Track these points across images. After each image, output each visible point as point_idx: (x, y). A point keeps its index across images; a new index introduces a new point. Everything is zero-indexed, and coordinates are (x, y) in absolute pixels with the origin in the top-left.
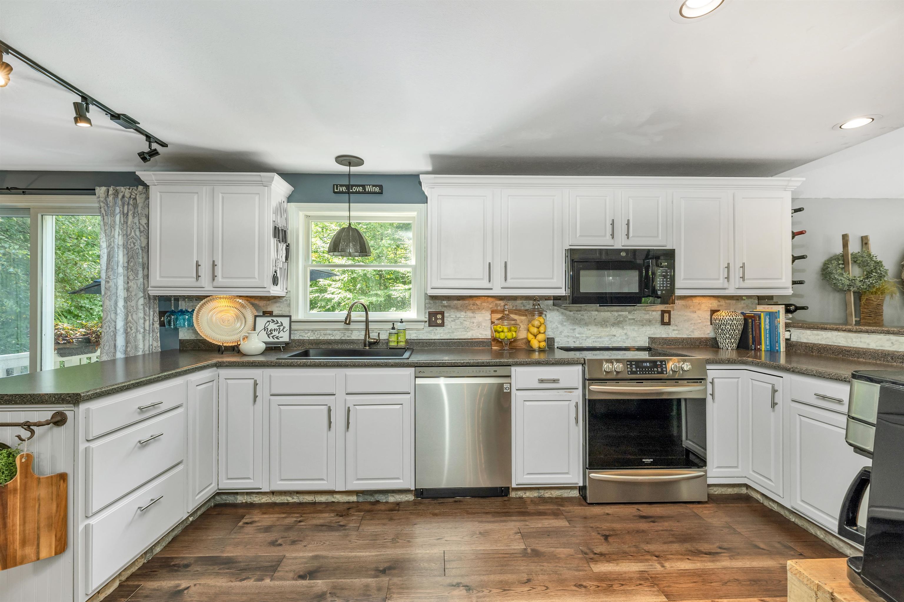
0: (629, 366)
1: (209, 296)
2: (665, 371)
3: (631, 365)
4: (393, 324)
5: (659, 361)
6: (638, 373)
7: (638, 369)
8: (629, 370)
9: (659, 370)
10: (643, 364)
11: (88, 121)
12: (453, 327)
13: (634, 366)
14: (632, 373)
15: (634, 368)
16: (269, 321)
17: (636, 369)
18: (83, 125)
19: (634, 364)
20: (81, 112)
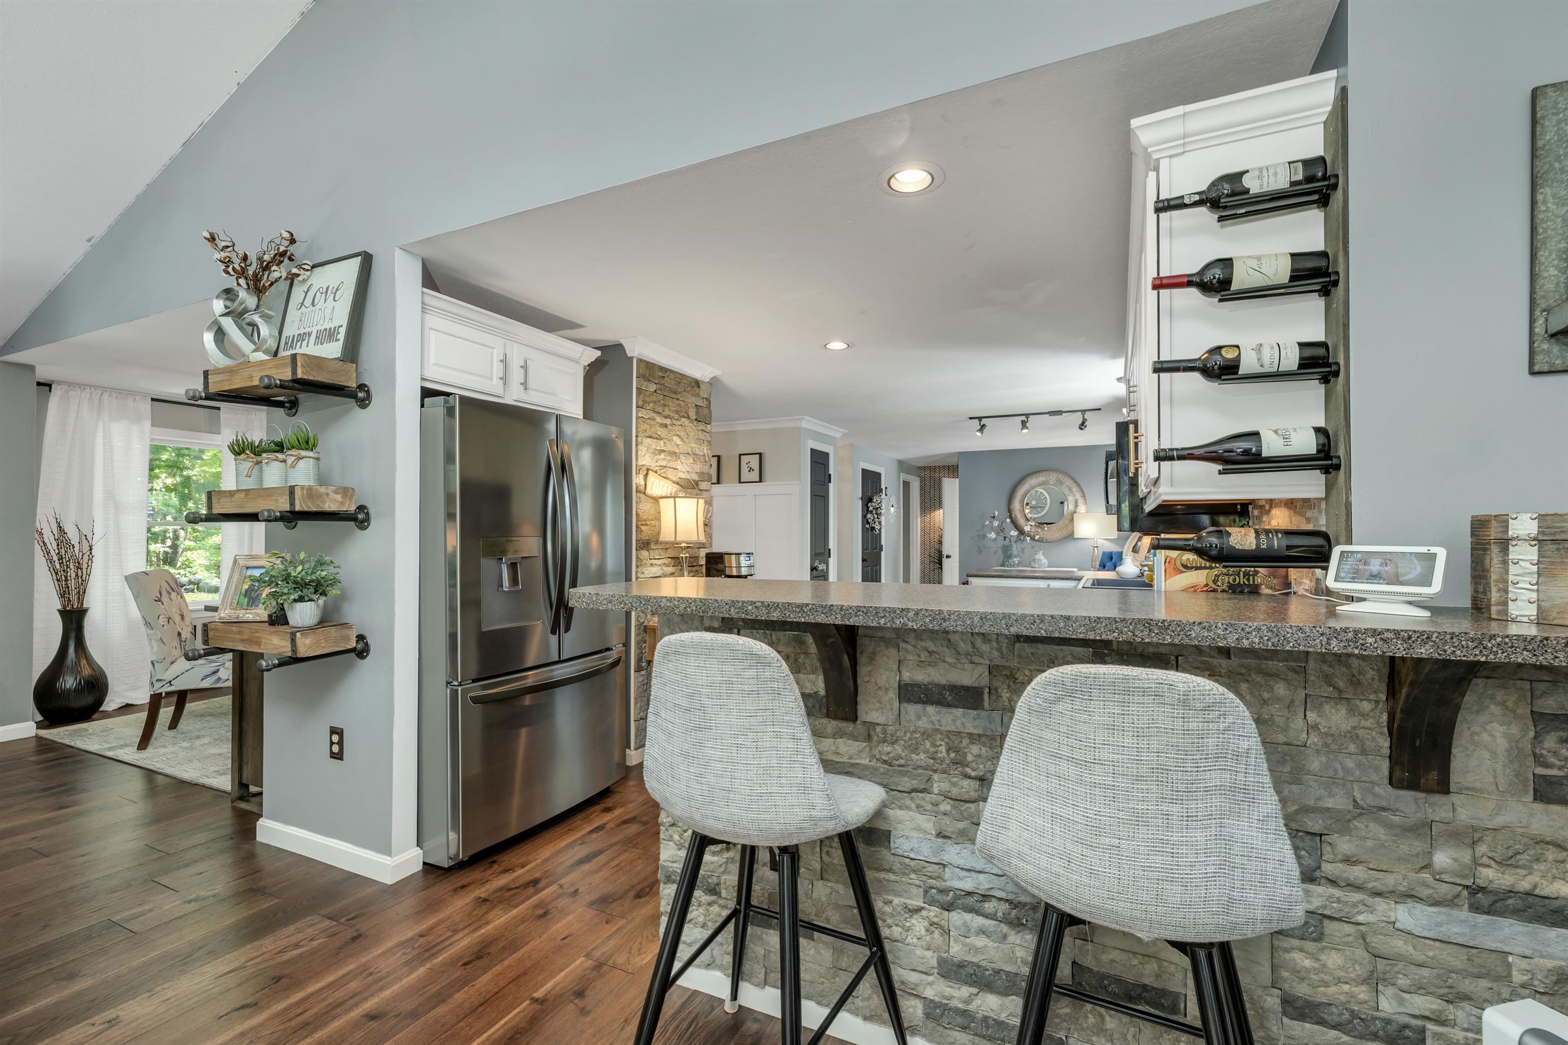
18: (1025, 431)
20: (1024, 424)
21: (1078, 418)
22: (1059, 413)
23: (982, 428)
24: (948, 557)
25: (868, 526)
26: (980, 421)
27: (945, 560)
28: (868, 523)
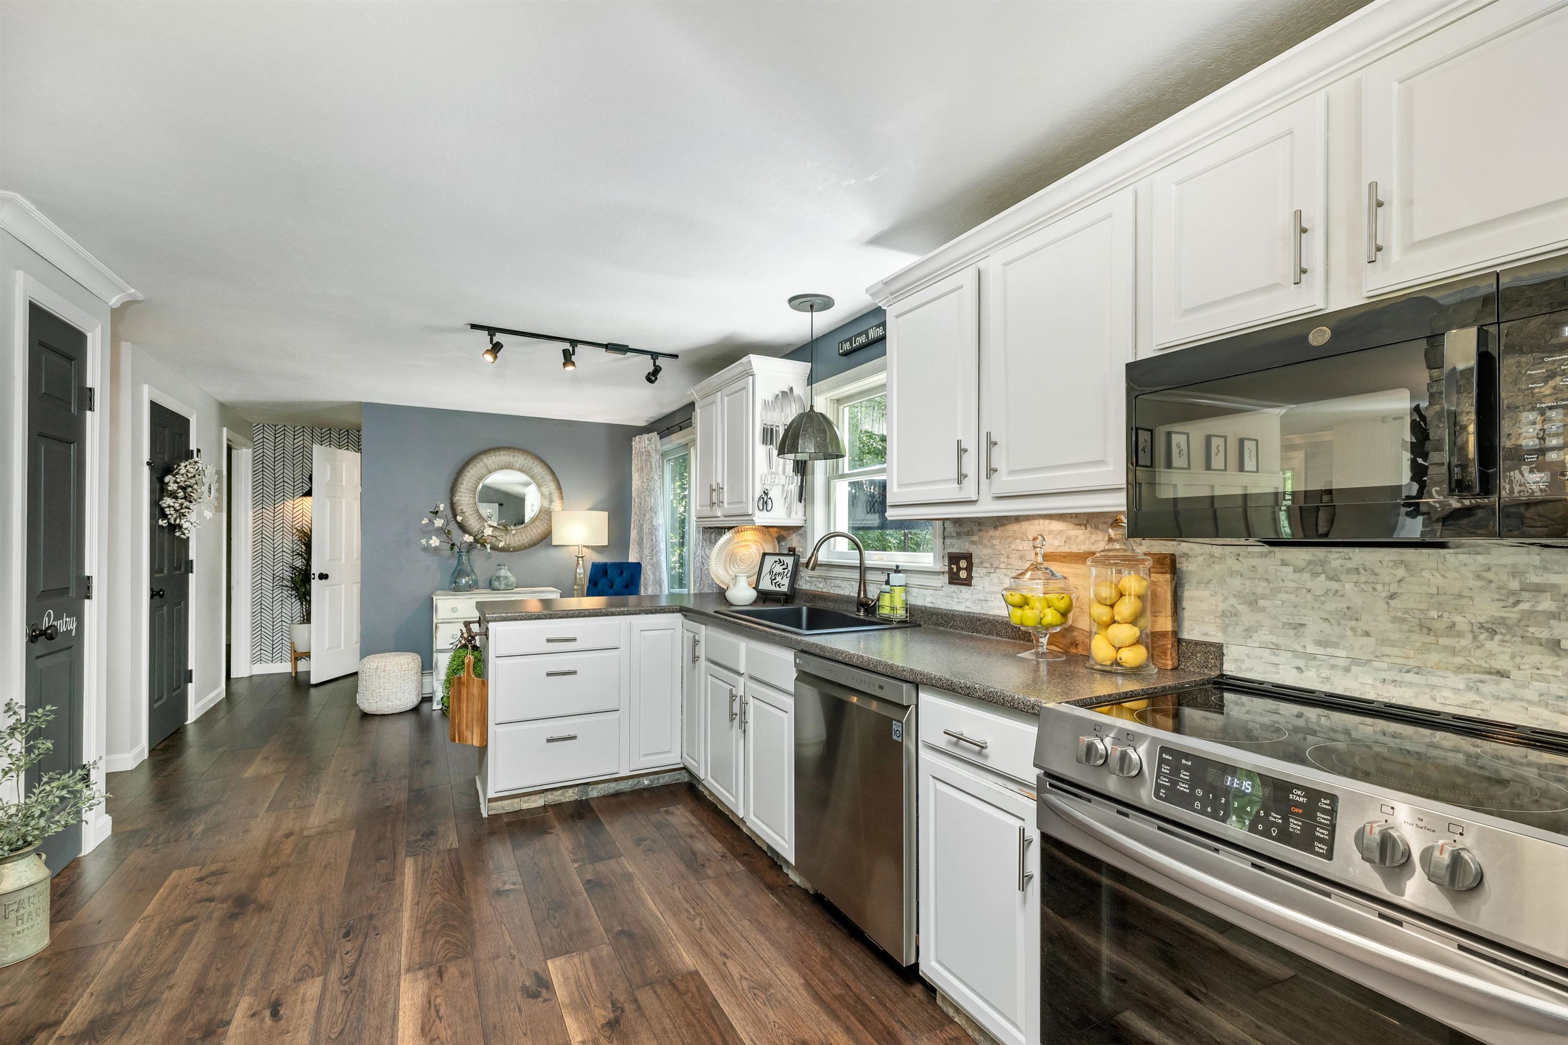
0: (1165, 769)
1: (734, 527)
2: (1321, 841)
3: (1176, 770)
4: (888, 575)
5: (1299, 787)
6: (1197, 805)
7: (1199, 792)
8: (1164, 781)
9: (1295, 825)
10: (1223, 781)
11: (573, 364)
12: (987, 590)
13: (1185, 775)
14: (1173, 796)
15: (1185, 781)
16: (776, 562)
17: (1192, 788)
18: (570, 368)
19: (1187, 768)
20: (568, 357)
21: (647, 364)
22: (622, 349)
23: (496, 348)
24: (323, 577)
25: (163, 523)
26: (492, 336)
27: (315, 584)
28: (164, 516)
